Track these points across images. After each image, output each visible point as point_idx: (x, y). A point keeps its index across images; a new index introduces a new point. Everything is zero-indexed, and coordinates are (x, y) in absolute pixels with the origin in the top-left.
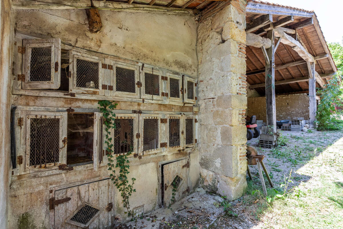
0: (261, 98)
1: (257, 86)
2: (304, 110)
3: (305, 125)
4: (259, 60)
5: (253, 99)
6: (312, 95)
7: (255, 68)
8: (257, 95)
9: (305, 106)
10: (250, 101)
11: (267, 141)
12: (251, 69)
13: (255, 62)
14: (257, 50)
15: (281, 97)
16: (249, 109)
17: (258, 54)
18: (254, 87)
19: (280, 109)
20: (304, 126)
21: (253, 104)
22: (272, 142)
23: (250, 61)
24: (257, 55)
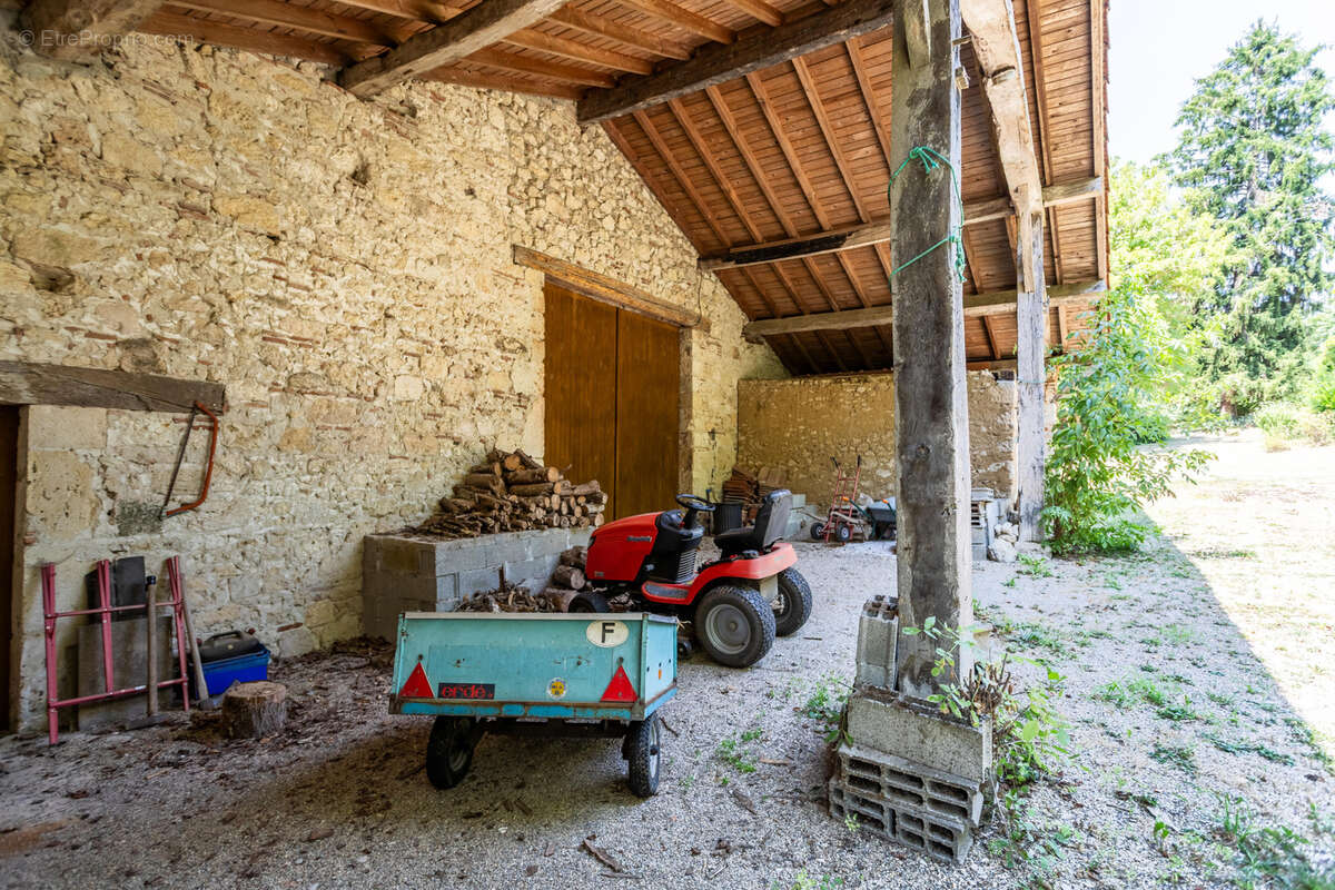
0: (796, 383)
1: (778, 327)
2: (981, 450)
3: (998, 529)
4: (797, 184)
5: (763, 390)
6: (1031, 379)
7: (775, 229)
8: (779, 369)
9: (984, 429)
10: (747, 399)
11: (918, 781)
12: (758, 234)
13: (777, 189)
14: (792, 118)
15: (883, 385)
16: (743, 438)
17: (793, 141)
18: (765, 332)
19: (880, 442)
20: (996, 535)
21: (762, 412)
22: (962, 793)
23: (757, 183)
24: (788, 148)
